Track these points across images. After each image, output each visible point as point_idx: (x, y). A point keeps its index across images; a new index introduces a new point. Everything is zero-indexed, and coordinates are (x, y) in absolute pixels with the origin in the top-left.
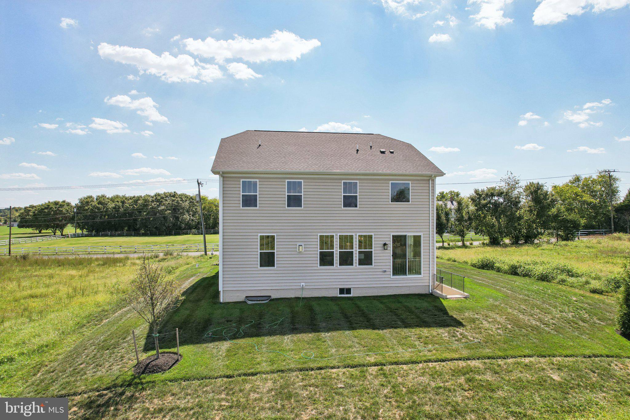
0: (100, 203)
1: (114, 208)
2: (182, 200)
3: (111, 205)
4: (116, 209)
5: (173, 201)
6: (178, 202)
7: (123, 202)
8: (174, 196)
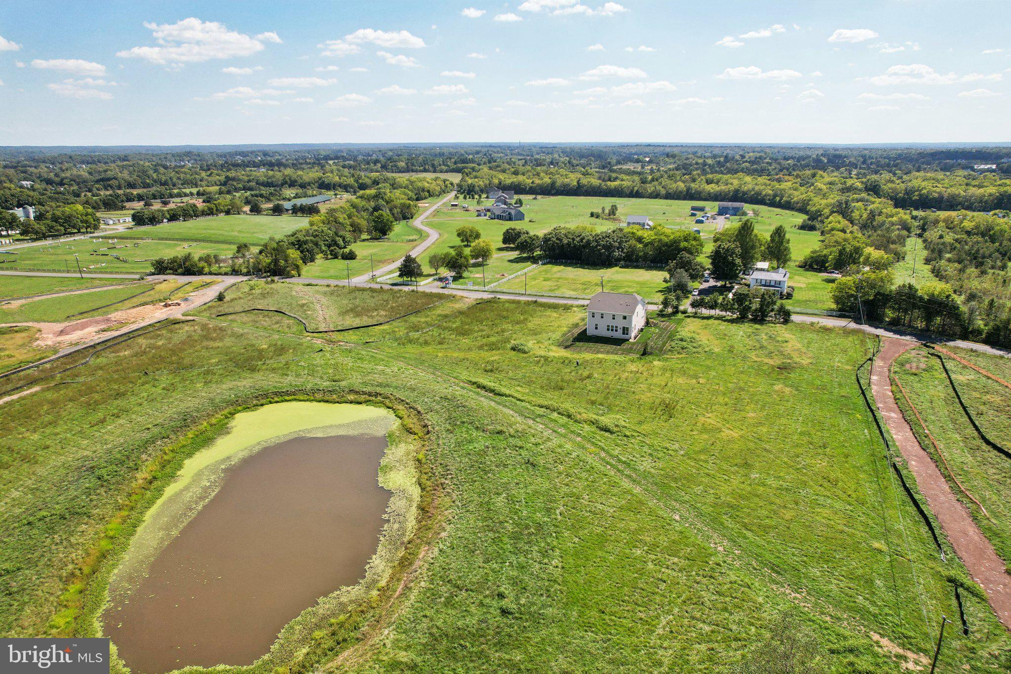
0: (557, 239)
1: (567, 244)
2: (614, 241)
3: (565, 241)
4: (569, 244)
5: (607, 241)
6: (610, 243)
7: (573, 239)
8: (608, 237)
